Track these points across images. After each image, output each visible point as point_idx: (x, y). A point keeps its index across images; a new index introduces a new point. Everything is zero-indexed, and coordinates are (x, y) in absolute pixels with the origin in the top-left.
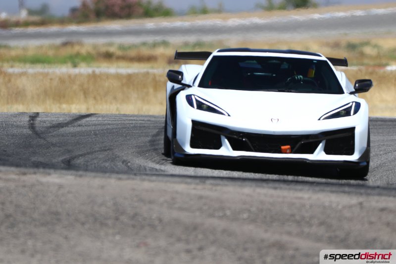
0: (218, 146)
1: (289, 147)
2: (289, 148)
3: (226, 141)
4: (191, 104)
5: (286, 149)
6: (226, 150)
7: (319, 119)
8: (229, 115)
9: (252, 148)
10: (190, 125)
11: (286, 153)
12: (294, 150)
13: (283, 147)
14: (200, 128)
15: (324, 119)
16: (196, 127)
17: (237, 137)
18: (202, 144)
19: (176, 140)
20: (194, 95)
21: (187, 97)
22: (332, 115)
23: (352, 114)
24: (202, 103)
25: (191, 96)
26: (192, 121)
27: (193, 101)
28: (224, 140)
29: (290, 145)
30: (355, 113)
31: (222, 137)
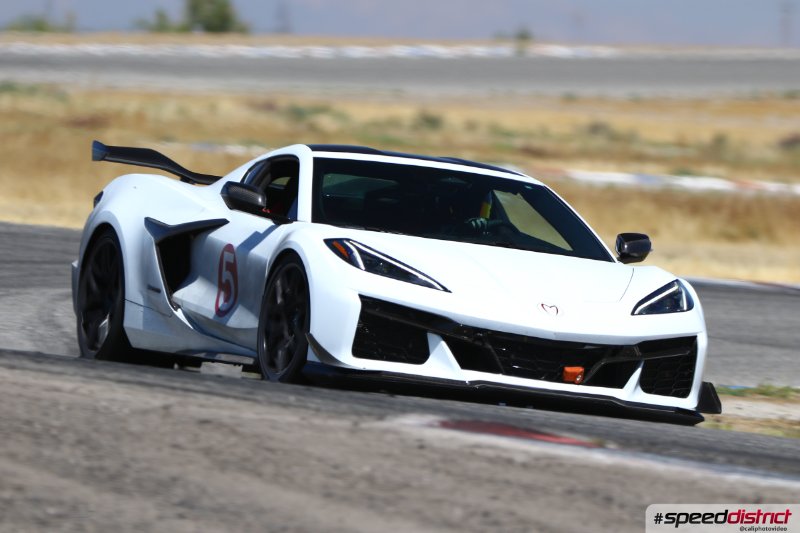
0: (421, 355)
1: (579, 369)
2: (580, 374)
3: (443, 344)
4: (351, 260)
5: (575, 375)
6: (441, 364)
7: (633, 314)
8: (445, 290)
9: (502, 367)
10: (356, 307)
11: (573, 383)
12: (587, 379)
13: (568, 369)
14: (376, 312)
15: (640, 313)
16: (370, 311)
17: (470, 340)
18: (380, 350)
19: (311, 337)
20: (348, 240)
21: (330, 243)
22: (651, 305)
23: (685, 308)
24: (378, 258)
25: (340, 241)
26: (361, 296)
27: (352, 252)
28: (438, 343)
29: (583, 366)
30: (690, 306)
31: (432, 338)
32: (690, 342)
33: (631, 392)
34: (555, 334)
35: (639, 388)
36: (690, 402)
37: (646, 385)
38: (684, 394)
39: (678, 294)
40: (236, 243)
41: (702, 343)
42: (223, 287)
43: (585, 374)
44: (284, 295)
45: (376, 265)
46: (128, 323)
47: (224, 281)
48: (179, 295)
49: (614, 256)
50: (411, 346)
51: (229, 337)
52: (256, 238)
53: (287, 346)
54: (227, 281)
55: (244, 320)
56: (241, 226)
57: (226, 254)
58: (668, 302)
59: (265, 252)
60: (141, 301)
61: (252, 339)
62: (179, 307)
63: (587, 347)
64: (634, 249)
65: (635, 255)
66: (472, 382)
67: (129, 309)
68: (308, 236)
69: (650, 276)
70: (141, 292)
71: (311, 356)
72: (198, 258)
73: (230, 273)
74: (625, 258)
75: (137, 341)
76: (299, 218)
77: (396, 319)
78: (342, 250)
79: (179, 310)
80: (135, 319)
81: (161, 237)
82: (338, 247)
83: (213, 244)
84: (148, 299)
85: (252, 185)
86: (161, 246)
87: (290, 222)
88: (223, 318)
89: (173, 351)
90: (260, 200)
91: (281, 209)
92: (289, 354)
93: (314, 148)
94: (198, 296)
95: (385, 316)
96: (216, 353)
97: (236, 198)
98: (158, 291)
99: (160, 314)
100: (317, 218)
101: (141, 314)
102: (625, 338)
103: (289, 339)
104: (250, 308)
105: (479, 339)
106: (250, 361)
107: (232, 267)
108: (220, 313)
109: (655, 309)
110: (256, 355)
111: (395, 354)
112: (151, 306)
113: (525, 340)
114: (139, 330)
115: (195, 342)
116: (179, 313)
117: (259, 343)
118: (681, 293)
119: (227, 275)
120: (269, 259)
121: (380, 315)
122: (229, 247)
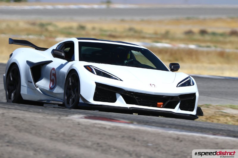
0: (114, 100)
1: (162, 103)
3: (121, 96)
4: (92, 72)
5: (160, 105)
6: (120, 102)
7: (177, 87)
8: (121, 80)
9: (138, 103)
10: (95, 85)
11: (160, 107)
12: (164, 106)
13: (158, 103)
14: (100, 87)
15: (179, 87)
16: (98, 87)
17: (129, 95)
18: (102, 99)
19: (81, 95)
20: (91, 66)
21: (85, 67)
22: (182, 84)
23: (192, 85)
24: (101, 71)
25: (89, 66)
26: (96, 83)
27: (92, 69)
28: (119, 96)
29: (163, 102)
30: (193, 84)
31: (117, 95)
32: (194, 95)
33: (177, 110)
34: (154, 93)
35: (179, 109)
36: (194, 113)
37: (181, 108)
38: (192, 110)
39: (190, 80)
40: (56, 68)
41: (197, 95)
42: (52, 81)
43: (163, 105)
44: (72, 82)
45: (100, 73)
46: (22, 92)
47: (52, 79)
48: (37, 83)
49: (169, 70)
50: (111, 97)
51: (54, 96)
52: (62, 66)
53: (73, 98)
54: (53, 79)
55: (59, 90)
56: (57, 62)
57: (53, 71)
58: (187, 83)
59: (65, 70)
60: (26, 86)
61: (62, 96)
62: (38, 87)
63: (164, 97)
64: (175, 68)
65: (175, 69)
66: (130, 108)
67: (22, 88)
68: (79, 65)
69: (181, 75)
70: (26, 83)
71: (81, 101)
72: (43, 72)
73: (54, 77)
74: (172, 70)
75: (25, 98)
76: (75, 60)
77: (106, 89)
78: (90, 69)
79: (38, 88)
80: (24, 91)
81: (32, 66)
82: (88, 68)
83: (48, 68)
84: (28, 85)
85: (59, 50)
86: (32, 69)
87: (72, 61)
88: (52, 90)
89: (36, 100)
90: (63, 54)
91: (69, 57)
92: (73, 100)
93: (78, 39)
94: (44, 84)
95: (103, 88)
96: (50, 101)
97: (55, 54)
98: (31, 82)
99: (32, 89)
100: (81, 59)
101: (26, 89)
102: (175, 94)
103: (74, 96)
104: (61, 87)
105: (132, 95)
106: (62, 103)
107: (54, 75)
108: (52, 89)
109: (183, 85)
110: (63, 101)
111: (106, 100)
112: (29, 87)
113: (146, 95)
114: (25, 94)
115: (43, 98)
116: (38, 89)
117: (64, 97)
118: (191, 80)
119: (53, 77)
120: (66, 72)
121: (102, 88)
122: (53, 69)
